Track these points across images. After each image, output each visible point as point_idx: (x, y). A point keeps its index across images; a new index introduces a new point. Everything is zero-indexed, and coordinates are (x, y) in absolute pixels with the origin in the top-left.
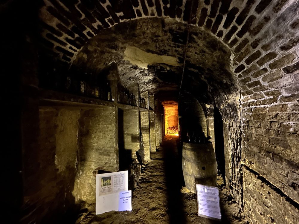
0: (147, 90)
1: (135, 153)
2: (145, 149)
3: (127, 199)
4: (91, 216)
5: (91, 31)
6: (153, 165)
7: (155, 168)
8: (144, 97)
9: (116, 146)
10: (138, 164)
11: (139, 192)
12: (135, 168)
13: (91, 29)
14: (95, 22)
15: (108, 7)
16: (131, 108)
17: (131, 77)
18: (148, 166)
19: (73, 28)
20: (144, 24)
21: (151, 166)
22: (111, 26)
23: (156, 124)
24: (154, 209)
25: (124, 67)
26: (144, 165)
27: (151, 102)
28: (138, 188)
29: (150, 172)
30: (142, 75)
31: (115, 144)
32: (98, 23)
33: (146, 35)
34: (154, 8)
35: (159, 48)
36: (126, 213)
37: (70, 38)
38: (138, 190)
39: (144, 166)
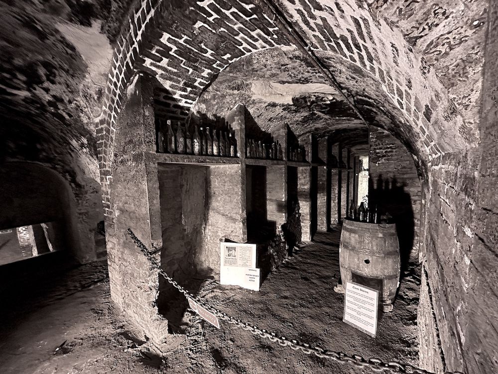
0: (309, 132)
1: (280, 227)
2: (302, 224)
3: (254, 277)
4: (215, 284)
5: (202, 81)
6: (312, 249)
7: (313, 254)
8: (304, 143)
9: (243, 212)
10: (283, 242)
11: (275, 276)
12: (275, 247)
13: (202, 79)
14: (203, 71)
15: (212, 55)
16: (271, 163)
17: (271, 118)
18: (304, 249)
19: (185, 84)
20: (261, 56)
21: (308, 250)
22: (221, 70)
23: (332, 187)
24: (286, 298)
25: (256, 108)
26: (298, 247)
27: (322, 150)
28: (276, 272)
29: (302, 257)
30: (288, 112)
31: (241, 210)
32: (208, 71)
33: (269, 67)
34: (261, 41)
35: (295, 77)
36: (251, 292)
37: (183, 93)
38: (275, 273)
39: (298, 249)
